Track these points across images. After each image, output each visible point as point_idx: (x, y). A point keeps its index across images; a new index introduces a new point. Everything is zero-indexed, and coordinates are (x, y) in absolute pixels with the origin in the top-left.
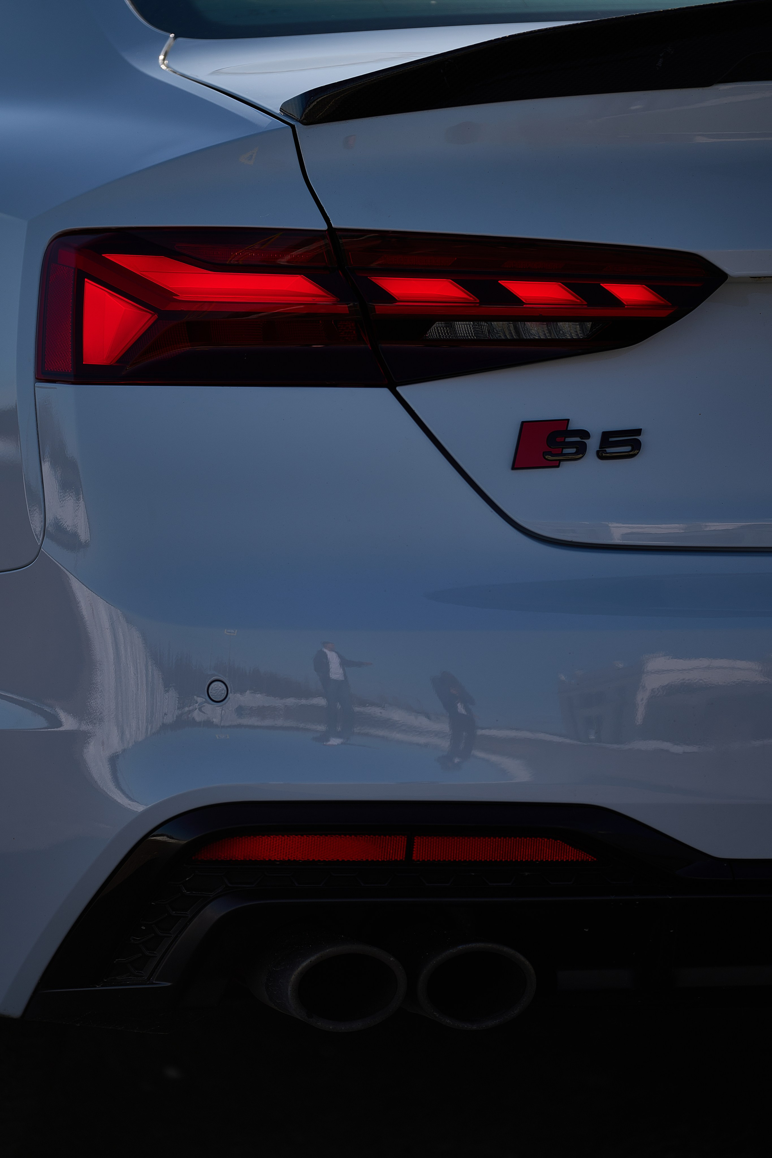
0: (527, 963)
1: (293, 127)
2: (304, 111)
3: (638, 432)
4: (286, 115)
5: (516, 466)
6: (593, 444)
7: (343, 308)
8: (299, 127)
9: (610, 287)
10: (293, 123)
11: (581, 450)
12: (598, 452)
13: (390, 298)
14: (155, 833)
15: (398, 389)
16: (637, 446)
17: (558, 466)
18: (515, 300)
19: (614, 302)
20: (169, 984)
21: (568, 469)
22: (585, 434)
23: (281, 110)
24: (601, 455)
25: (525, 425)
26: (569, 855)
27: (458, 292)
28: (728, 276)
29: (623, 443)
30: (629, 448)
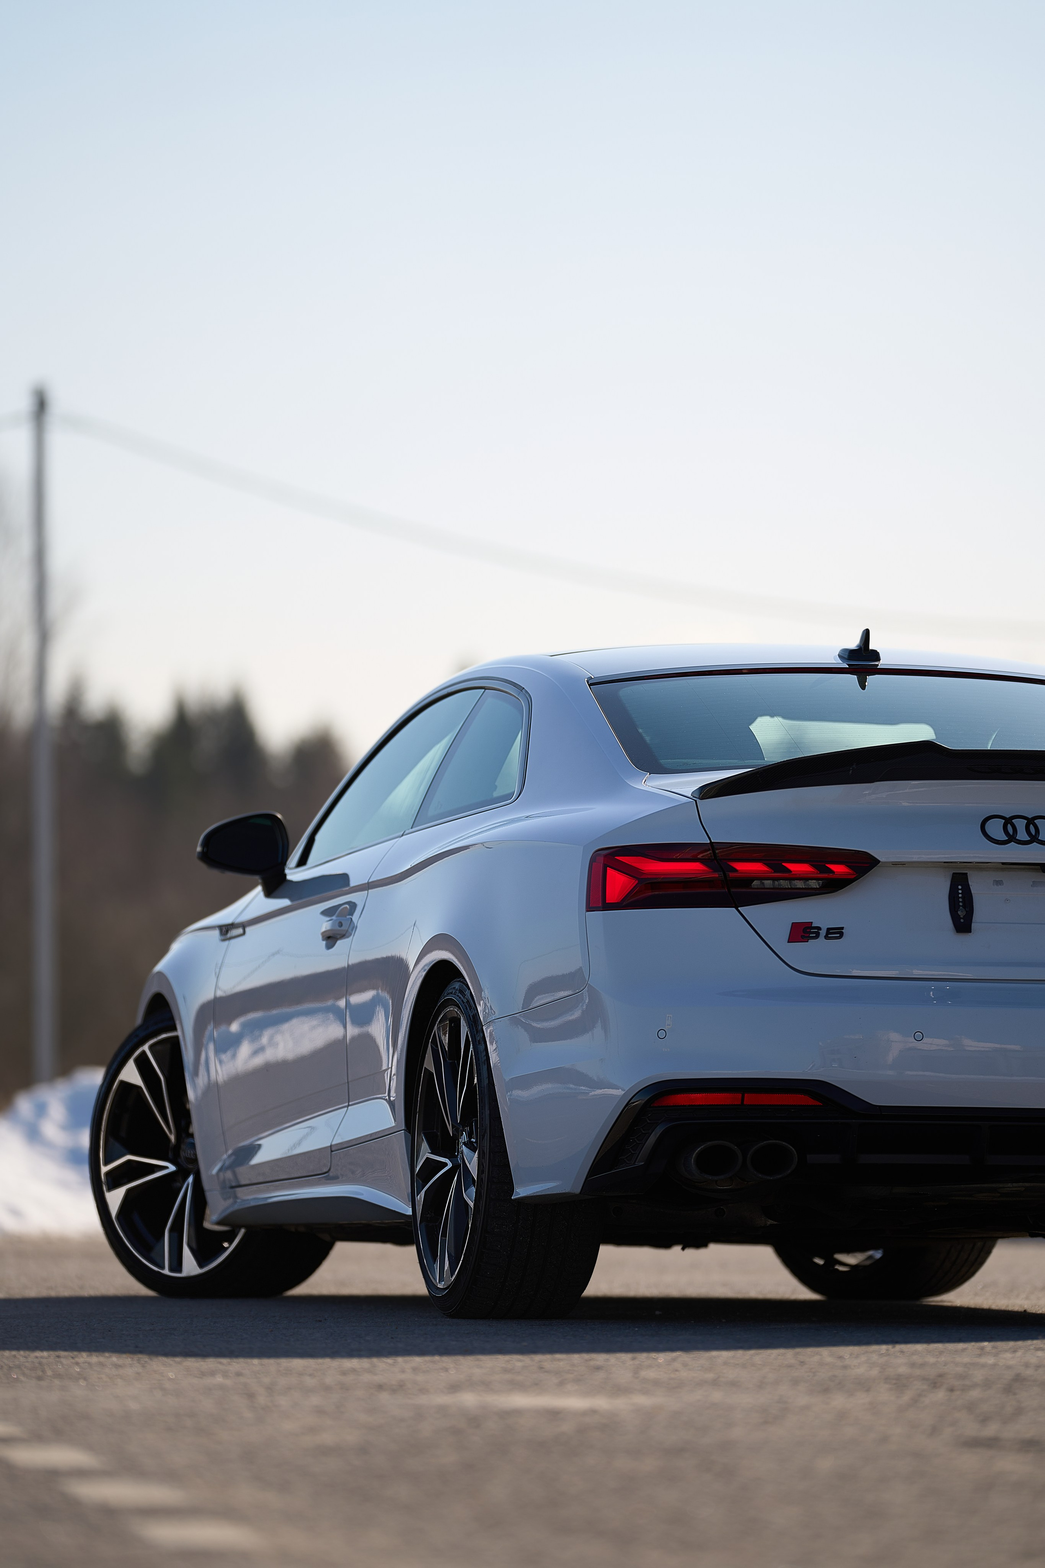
0: (793, 1149)
1: (696, 801)
2: (701, 794)
3: (842, 928)
4: (694, 797)
5: (788, 942)
6: (823, 933)
7: (716, 875)
8: (698, 800)
9: (828, 865)
10: (696, 799)
11: (817, 936)
12: (825, 936)
13: (736, 870)
14: (632, 1101)
15: (739, 908)
16: (841, 935)
17: (807, 942)
18: (789, 871)
19: (832, 872)
20: (643, 1163)
21: (811, 942)
22: (819, 928)
23: (691, 795)
24: (826, 937)
25: (794, 925)
26: (811, 1102)
27: (765, 868)
28: (879, 862)
29: (836, 933)
30: (838, 935)
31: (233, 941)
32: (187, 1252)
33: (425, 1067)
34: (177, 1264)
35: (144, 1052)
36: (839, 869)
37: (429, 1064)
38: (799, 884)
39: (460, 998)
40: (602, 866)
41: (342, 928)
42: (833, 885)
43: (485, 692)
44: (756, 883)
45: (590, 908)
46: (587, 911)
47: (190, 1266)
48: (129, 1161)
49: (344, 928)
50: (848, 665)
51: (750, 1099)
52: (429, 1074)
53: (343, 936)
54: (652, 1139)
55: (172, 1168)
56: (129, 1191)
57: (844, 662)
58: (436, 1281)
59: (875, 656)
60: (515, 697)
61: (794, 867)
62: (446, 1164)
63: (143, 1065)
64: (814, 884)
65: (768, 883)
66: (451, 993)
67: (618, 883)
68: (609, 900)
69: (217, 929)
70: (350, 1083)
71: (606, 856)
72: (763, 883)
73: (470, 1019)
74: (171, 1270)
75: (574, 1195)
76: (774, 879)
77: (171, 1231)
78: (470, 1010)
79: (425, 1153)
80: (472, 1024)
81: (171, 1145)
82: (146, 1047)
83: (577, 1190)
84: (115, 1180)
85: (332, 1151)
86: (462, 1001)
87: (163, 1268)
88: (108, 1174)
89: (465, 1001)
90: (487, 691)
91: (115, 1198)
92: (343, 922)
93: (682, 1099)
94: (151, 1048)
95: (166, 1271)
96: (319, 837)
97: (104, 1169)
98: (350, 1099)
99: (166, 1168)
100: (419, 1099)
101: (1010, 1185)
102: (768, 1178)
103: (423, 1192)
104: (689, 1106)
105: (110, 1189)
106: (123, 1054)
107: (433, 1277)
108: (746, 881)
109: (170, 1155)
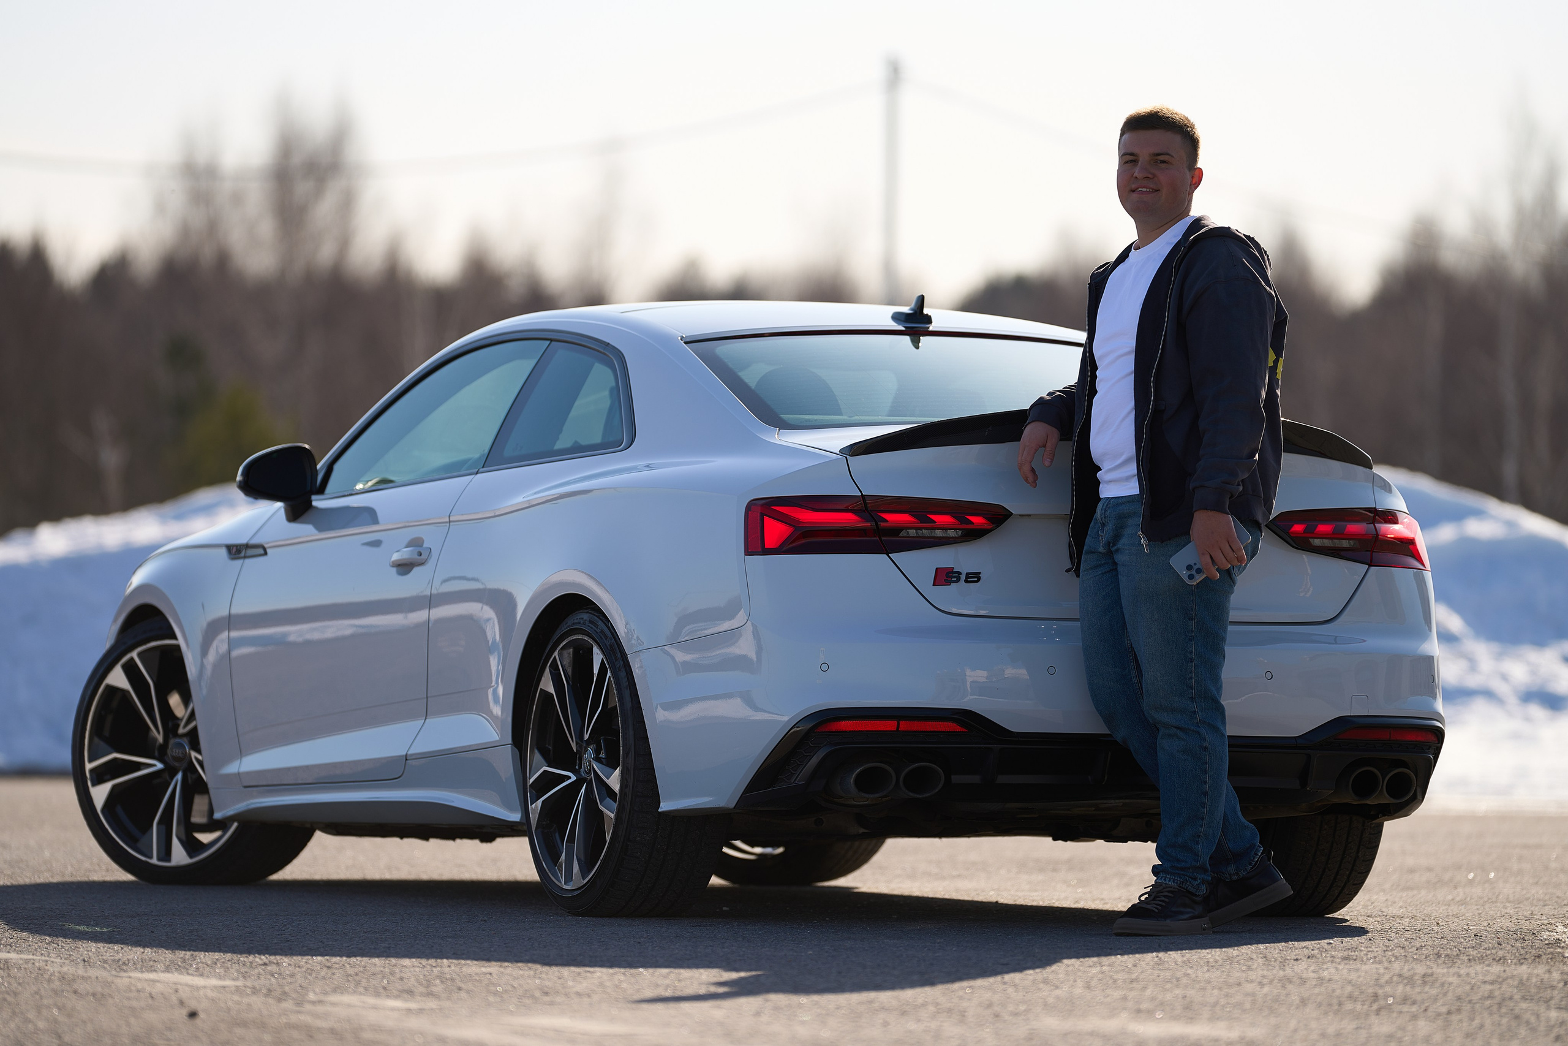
0: (940, 771)
1: (846, 457)
2: (850, 451)
3: (980, 573)
4: (842, 453)
5: (934, 585)
6: (963, 577)
7: (868, 525)
8: (848, 457)
9: (968, 517)
10: (844, 457)
11: (958, 579)
13: (885, 521)
14: (796, 727)
15: (890, 555)
16: (978, 579)
18: (932, 522)
19: (972, 523)
20: (804, 783)
22: (960, 573)
23: (840, 452)
24: (966, 581)
25: (937, 569)
26: (958, 728)
27: (911, 519)
28: (1012, 513)
29: (974, 578)
30: (976, 579)
31: (247, 561)
32: (175, 842)
33: (541, 689)
34: (166, 854)
35: (132, 659)
36: (978, 521)
37: (547, 684)
38: (939, 533)
39: (592, 628)
40: (759, 515)
41: (422, 557)
42: (972, 535)
43: (551, 345)
44: (903, 534)
45: (749, 551)
46: (746, 555)
47: (179, 856)
48: (115, 759)
49: (424, 557)
50: (905, 327)
51: (904, 726)
52: (546, 695)
53: (421, 564)
54: (814, 761)
55: (159, 766)
56: (114, 787)
57: (899, 324)
58: (561, 882)
59: (928, 319)
60: (598, 351)
61: (939, 519)
62: (569, 778)
63: (131, 670)
64: (951, 533)
65: (912, 533)
66: (579, 623)
67: (775, 531)
68: (768, 544)
69: (224, 548)
70: (429, 699)
71: (762, 505)
72: (908, 532)
73: (607, 648)
74: (159, 859)
75: (729, 809)
76: (917, 529)
77: (159, 823)
78: (606, 639)
79: (540, 768)
80: (610, 653)
81: (157, 744)
82: (134, 654)
83: (732, 805)
84: (100, 776)
85: (406, 760)
86: (595, 631)
87: (151, 857)
88: (92, 771)
89: (598, 631)
90: (553, 343)
91: (100, 794)
92: (422, 552)
93: (846, 725)
94: (140, 655)
95: (154, 861)
96: (337, 467)
97: (89, 766)
98: (428, 713)
99: (154, 765)
100: (533, 717)
101: (1112, 801)
102: (918, 796)
103: (540, 802)
104: (850, 731)
105: (94, 785)
106: (110, 660)
107: (555, 878)
108: (896, 531)
109: (156, 753)
